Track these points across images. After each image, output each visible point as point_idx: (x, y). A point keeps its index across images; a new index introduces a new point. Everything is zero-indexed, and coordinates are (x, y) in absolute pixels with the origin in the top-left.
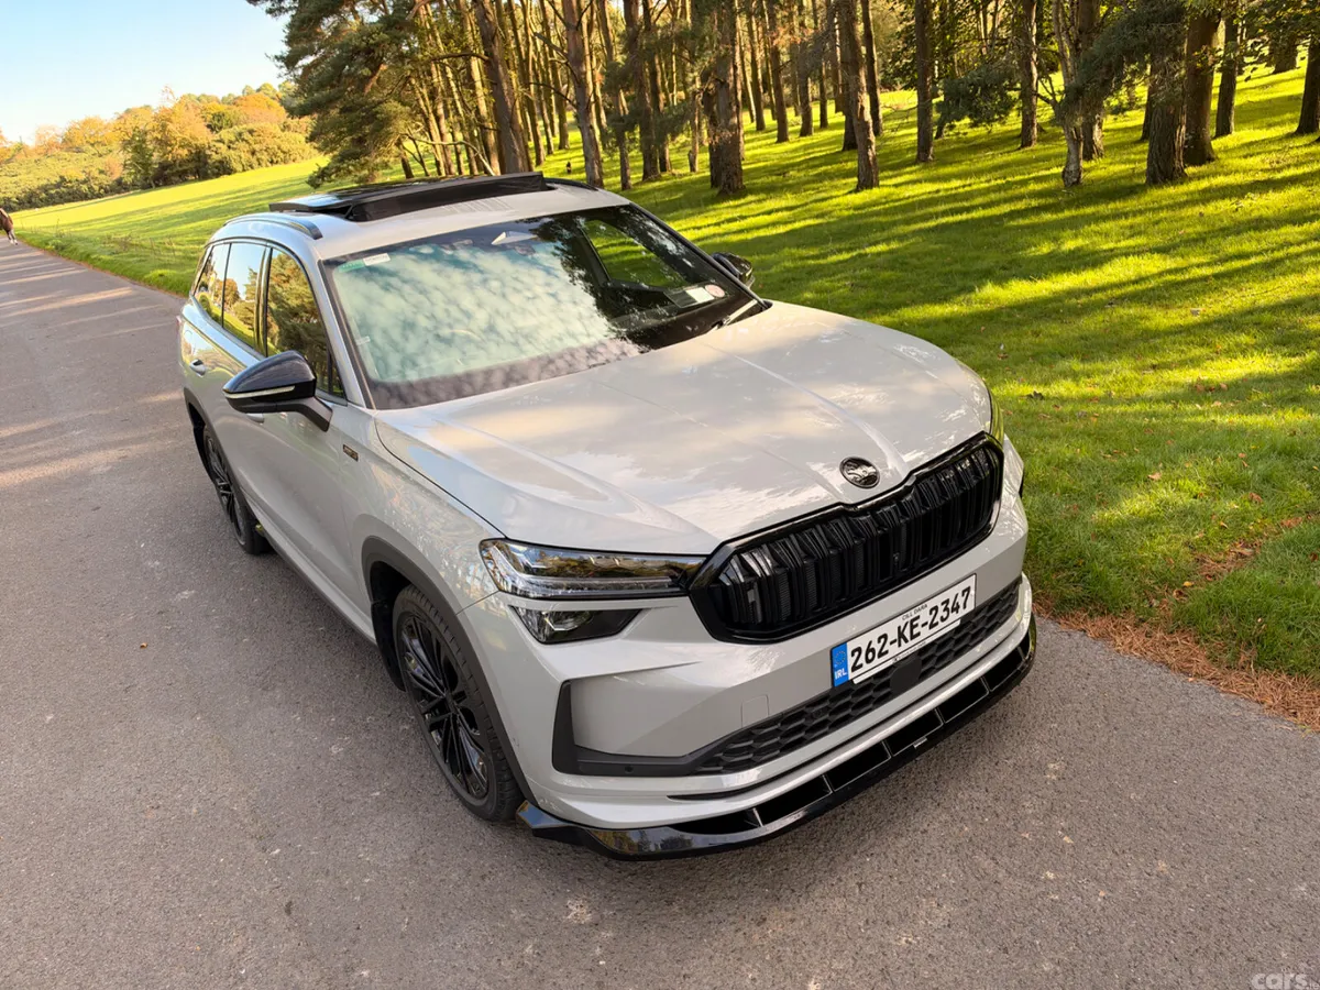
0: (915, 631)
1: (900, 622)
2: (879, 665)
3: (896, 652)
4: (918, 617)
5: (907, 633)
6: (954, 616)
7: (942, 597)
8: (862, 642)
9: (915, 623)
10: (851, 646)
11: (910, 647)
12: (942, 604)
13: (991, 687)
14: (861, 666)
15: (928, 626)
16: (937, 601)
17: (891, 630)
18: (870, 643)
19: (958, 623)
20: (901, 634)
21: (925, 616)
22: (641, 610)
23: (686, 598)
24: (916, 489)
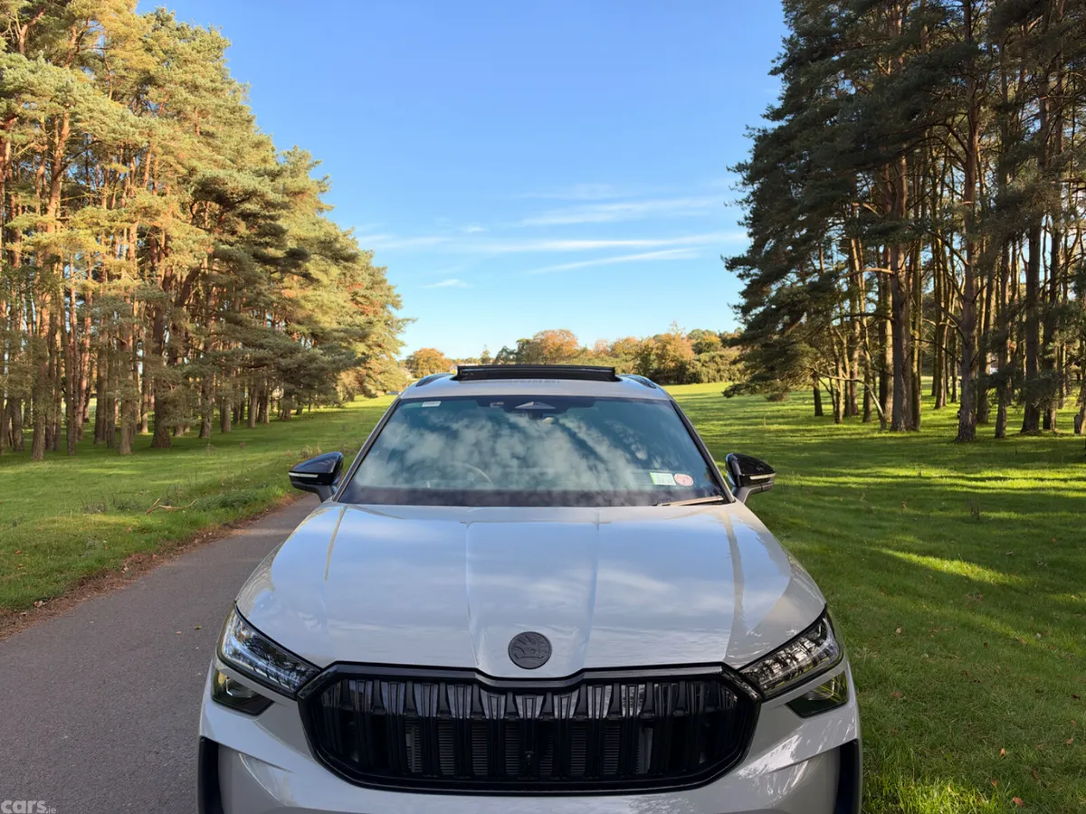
22: (272, 702)
23: (296, 703)
24: (583, 689)
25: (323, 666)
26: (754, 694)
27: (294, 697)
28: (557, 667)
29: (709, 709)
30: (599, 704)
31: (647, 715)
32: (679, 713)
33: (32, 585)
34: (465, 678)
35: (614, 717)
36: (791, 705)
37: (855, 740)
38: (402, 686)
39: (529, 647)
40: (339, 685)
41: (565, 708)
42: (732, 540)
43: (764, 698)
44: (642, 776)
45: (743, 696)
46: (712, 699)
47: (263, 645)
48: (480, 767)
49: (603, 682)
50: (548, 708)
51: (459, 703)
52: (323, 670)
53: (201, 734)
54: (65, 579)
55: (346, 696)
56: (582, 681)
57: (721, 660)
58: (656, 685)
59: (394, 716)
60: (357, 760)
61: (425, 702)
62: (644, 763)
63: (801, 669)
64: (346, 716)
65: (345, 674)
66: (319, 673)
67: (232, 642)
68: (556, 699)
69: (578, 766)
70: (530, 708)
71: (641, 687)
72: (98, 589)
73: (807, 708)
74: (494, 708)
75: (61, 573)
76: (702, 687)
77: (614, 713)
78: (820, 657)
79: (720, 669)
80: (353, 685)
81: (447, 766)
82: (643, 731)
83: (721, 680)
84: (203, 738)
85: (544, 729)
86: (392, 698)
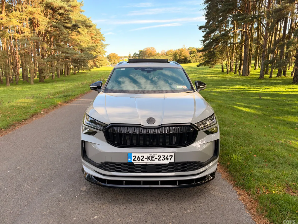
0: (153, 159)
1: (149, 155)
2: (140, 162)
3: (146, 162)
4: (154, 156)
5: (150, 158)
6: (166, 160)
7: (164, 154)
8: (137, 155)
9: (153, 157)
10: (133, 155)
11: (150, 162)
12: (163, 156)
13: (178, 184)
14: (136, 160)
15: (157, 159)
16: (161, 155)
17: (146, 156)
18: (139, 156)
19: (168, 163)
20: (148, 158)
21: (156, 156)
22: (97, 132)
23: (103, 132)
24: (162, 128)
25: (108, 124)
26: (197, 129)
27: (103, 131)
28: (157, 124)
29: (188, 132)
30: (165, 131)
31: (175, 133)
32: (181, 132)
33: (20, 116)
34: (138, 126)
35: (168, 133)
36: (204, 132)
37: (218, 139)
38: (125, 128)
39: (151, 120)
40: (112, 128)
41: (158, 132)
42: (194, 100)
43: (199, 130)
44: (174, 145)
45: (195, 130)
46: (188, 130)
47: (94, 121)
48: (141, 143)
49: (166, 127)
50: (155, 132)
51: (137, 131)
52: (108, 125)
53: (81, 140)
54: (28, 115)
55: (114, 130)
56: (162, 126)
57: (191, 122)
58: (177, 127)
59: (124, 134)
60: (116, 143)
61: (131, 131)
62: (174, 142)
63: (207, 125)
64: (114, 134)
65: (113, 126)
66: (107, 126)
67: (86, 121)
68: (157, 129)
69: (161, 143)
70: (151, 132)
71: (174, 127)
72: (37, 117)
73: (208, 133)
74: (144, 132)
75: (27, 113)
76: (186, 127)
77: (168, 132)
78: (212, 123)
79: (190, 124)
80: (115, 128)
81: (135, 143)
82: (174, 137)
83: (191, 126)
84: (82, 140)
85: (155, 136)
86: (124, 131)
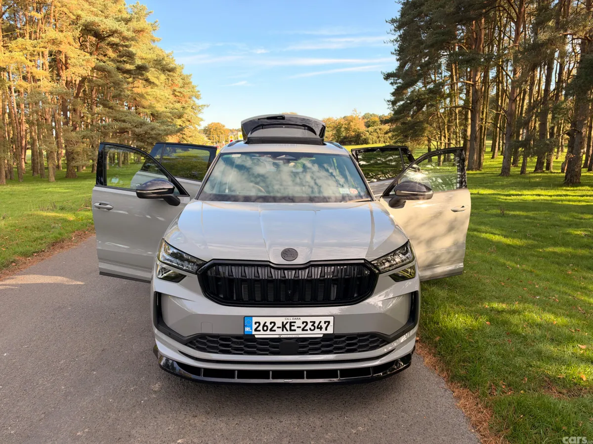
0: (293, 328)
1: (284, 320)
2: (268, 335)
3: (278, 333)
4: (295, 322)
5: (288, 326)
6: (317, 331)
7: (313, 319)
8: (262, 320)
9: (292, 324)
10: (255, 320)
11: (286, 334)
12: (311, 322)
13: (341, 377)
14: (260, 331)
15: (301, 329)
16: (308, 320)
17: (279, 322)
18: (266, 323)
19: (321, 336)
20: (284, 326)
21: (299, 323)
22: (185, 276)
23: (196, 276)
24: (310, 268)
25: (207, 261)
26: (377, 271)
27: (196, 273)
28: (300, 260)
29: (359, 276)
30: (317, 273)
31: (334, 278)
32: (347, 277)
33: (29, 246)
34: (265, 265)
35: (322, 278)
36: (390, 276)
37: (417, 291)
38: (240, 267)
39: (289, 253)
40: (214, 268)
41: (303, 275)
42: (372, 215)
43: (380, 273)
44: (332, 301)
45: (372, 272)
46: (360, 272)
47: (179, 255)
48: (271, 297)
49: (318, 266)
50: (297, 275)
51: (263, 273)
52: (207, 262)
53: (154, 291)
54: (45, 242)
55: (218, 272)
56: (310, 265)
57: (364, 258)
58: (338, 267)
59: (237, 279)
60: (222, 296)
61: (250, 273)
62: (333, 295)
63: (397, 264)
64: (218, 279)
65: (217, 263)
66: (205, 264)
67: (163, 255)
68: (300, 271)
69: (308, 297)
70: (290, 275)
71: (333, 267)
72: (62, 248)
73: (397, 278)
74: (276, 275)
75: (42, 240)
76: (356, 268)
78: (405, 260)
79: (363, 261)
80: (220, 268)
81: (258, 297)
82: (333, 286)
83: (365, 264)
84: (156, 292)
85: (296, 282)
86: (236, 272)
